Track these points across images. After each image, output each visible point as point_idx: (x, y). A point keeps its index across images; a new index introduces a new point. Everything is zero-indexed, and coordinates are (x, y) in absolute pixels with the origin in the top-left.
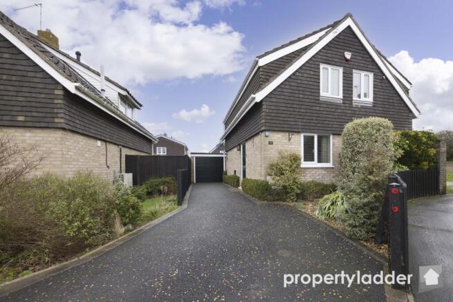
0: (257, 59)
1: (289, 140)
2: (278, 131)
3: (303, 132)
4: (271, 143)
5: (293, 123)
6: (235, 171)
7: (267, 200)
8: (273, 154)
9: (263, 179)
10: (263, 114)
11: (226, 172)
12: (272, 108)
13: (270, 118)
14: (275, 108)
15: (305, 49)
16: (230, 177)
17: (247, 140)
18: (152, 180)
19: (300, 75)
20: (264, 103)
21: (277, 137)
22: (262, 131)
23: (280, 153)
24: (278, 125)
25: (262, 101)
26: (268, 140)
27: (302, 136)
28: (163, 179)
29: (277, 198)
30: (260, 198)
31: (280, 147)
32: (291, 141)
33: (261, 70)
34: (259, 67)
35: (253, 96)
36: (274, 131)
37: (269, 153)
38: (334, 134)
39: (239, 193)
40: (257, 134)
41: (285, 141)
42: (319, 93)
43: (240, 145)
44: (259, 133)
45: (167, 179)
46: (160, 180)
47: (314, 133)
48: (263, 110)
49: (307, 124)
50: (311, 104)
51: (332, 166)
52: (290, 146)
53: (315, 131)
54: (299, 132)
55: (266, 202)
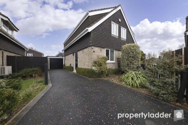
0: (88, 12)
1: (101, 51)
2: (97, 46)
3: (106, 48)
4: (94, 52)
5: (102, 44)
6: (70, 64)
7: (93, 78)
8: (95, 57)
9: (90, 68)
10: (91, 38)
11: (65, 65)
12: (95, 36)
13: (94, 40)
14: (96, 36)
15: (107, 13)
16: (68, 67)
17: (78, 51)
18: (25, 70)
19: (105, 24)
20: (91, 33)
21: (96, 49)
22: (89, 46)
23: (97, 56)
24: (97, 44)
25: (91, 32)
26: (93, 50)
27: (105, 49)
28: (33, 69)
29: (97, 76)
30: (90, 77)
31: (97, 54)
32: (102, 51)
33: (90, 17)
34: (89, 16)
35: (87, 28)
36: (96, 46)
37: (93, 56)
38: (115, 50)
39: (74, 74)
40: (86, 48)
41: (100, 51)
42: (111, 33)
43: (74, 53)
44: (88, 47)
45: (35, 69)
46: (31, 69)
47: (109, 49)
48: (91, 36)
49: (107, 45)
50: (108, 37)
51: (115, 62)
52: (101, 54)
53: (110, 48)
54: (105, 48)
55: (92, 79)
